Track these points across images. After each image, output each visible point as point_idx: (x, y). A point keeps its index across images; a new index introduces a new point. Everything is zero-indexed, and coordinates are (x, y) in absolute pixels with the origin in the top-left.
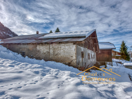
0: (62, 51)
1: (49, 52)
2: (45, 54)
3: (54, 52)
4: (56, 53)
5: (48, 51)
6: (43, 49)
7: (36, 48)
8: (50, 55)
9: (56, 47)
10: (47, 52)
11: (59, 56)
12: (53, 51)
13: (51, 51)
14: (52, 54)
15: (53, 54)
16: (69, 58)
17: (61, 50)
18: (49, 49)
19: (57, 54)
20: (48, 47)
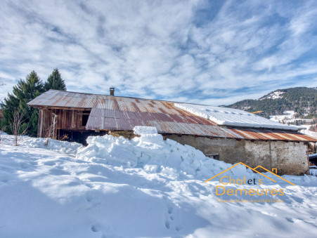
0: (290, 154)
1: (270, 157)
2: (263, 159)
3: (278, 156)
4: (282, 158)
5: (268, 153)
6: (258, 151)
7: (244, 148)
8: (271, 162)
9: (281, 147)
10: (266, 156)
11: (287, 163)
12: (276, 155)
13: (274, 154)
14: (276, 159)
15: (278, 160)
16: (300, 166)
17: (288, 152)
18: (270, 149)
19: (283, 160)
20: (267, 146)
